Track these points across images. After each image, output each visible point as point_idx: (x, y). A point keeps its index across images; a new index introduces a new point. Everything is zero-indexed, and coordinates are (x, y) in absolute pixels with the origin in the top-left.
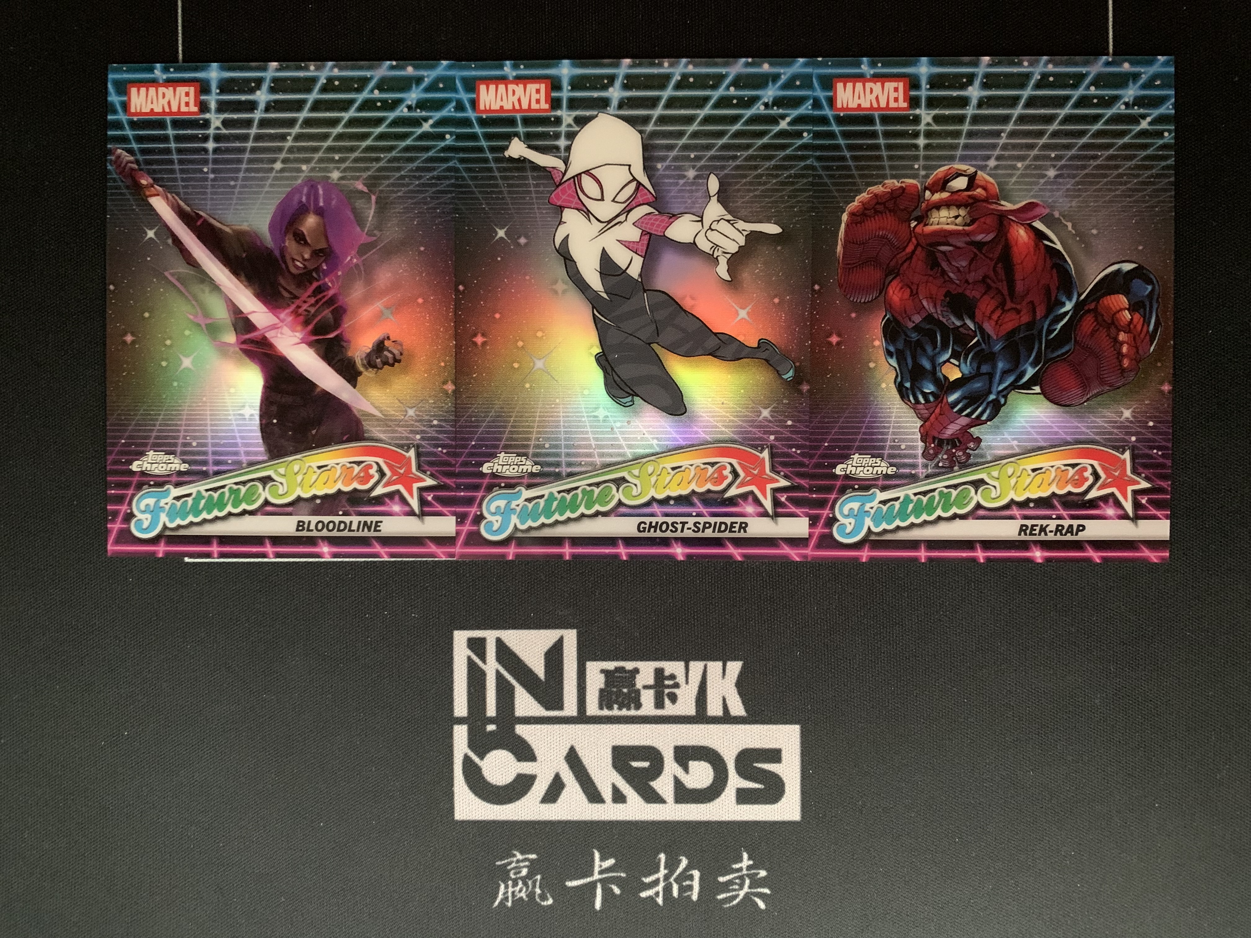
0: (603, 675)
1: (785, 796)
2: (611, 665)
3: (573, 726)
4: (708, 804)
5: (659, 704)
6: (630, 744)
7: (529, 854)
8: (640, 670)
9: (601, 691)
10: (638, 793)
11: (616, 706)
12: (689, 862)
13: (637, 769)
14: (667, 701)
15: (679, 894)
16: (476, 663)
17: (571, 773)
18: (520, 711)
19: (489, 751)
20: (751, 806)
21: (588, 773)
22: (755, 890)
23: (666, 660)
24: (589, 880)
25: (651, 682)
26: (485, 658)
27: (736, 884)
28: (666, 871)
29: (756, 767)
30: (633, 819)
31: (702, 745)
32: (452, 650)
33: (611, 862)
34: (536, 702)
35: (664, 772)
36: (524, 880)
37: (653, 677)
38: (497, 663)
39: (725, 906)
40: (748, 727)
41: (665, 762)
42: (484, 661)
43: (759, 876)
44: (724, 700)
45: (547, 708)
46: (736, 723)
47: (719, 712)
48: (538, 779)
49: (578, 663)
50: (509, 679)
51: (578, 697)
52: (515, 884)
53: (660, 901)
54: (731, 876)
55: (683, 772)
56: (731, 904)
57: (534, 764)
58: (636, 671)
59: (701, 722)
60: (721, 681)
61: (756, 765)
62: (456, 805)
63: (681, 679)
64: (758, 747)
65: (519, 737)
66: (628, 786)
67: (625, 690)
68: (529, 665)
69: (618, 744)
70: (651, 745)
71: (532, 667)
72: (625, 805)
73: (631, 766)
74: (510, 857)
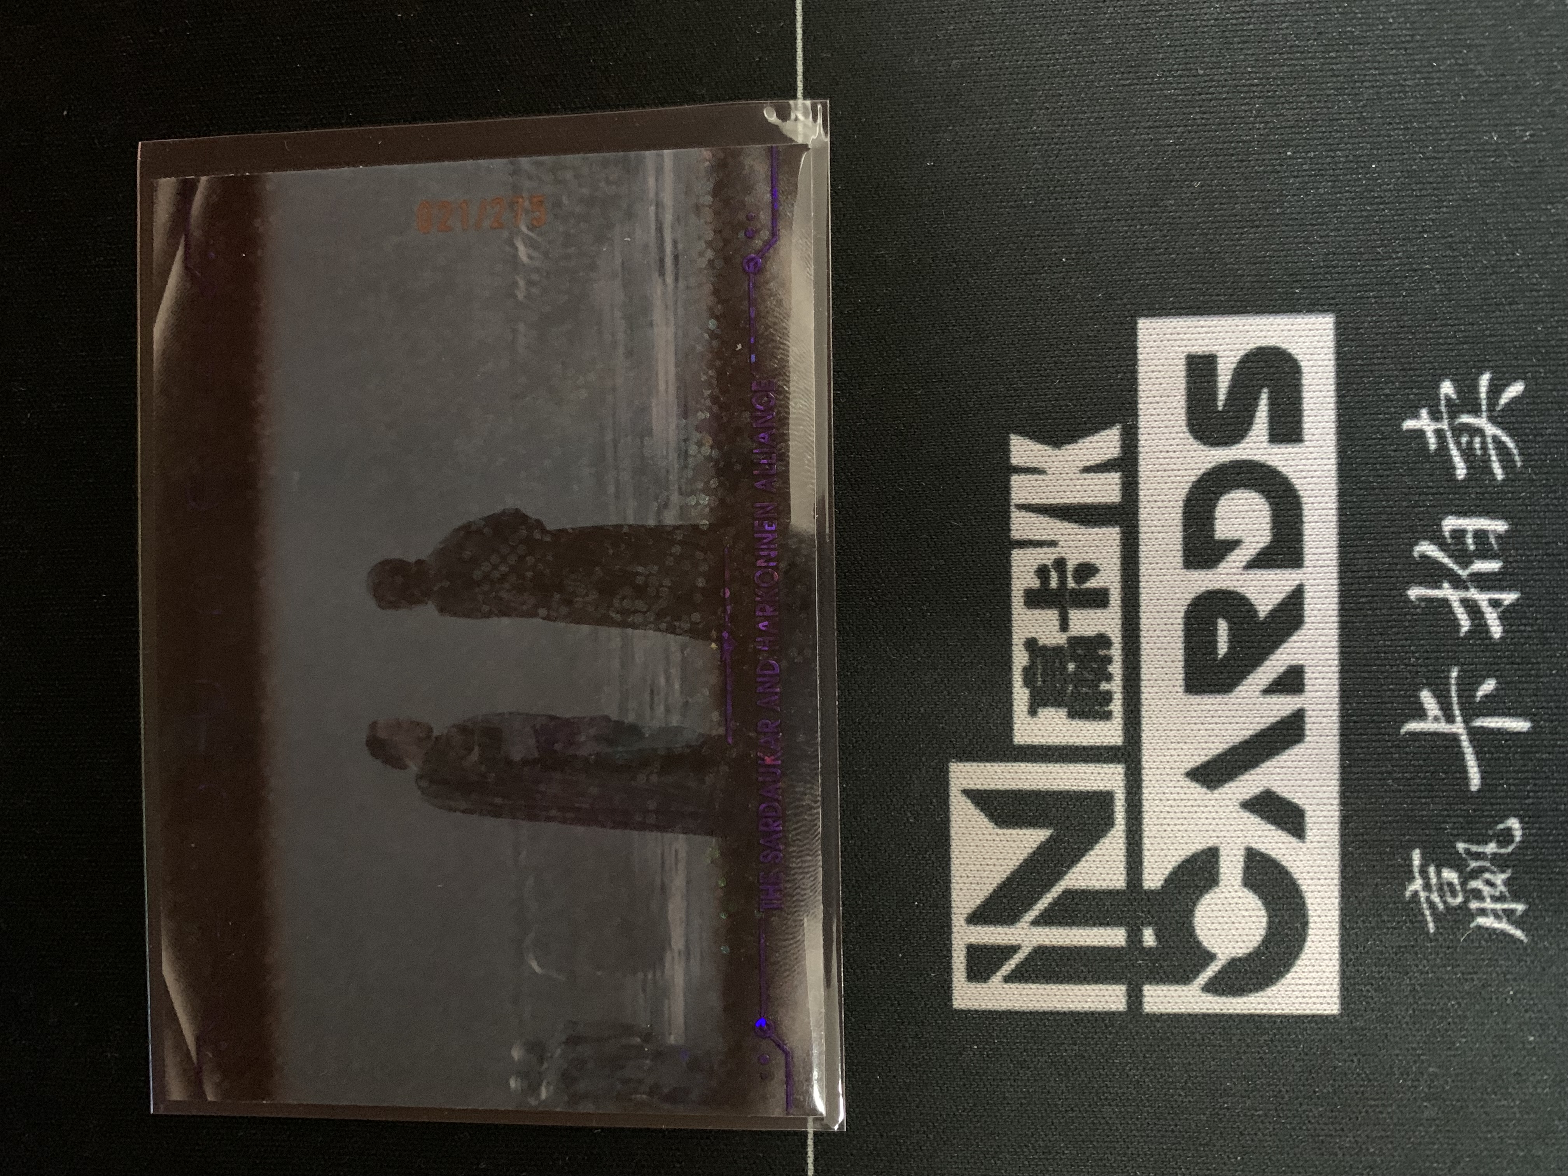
0: (1039, 710)
1: (1284, 346)
2: (1021, 695)
3: (1143, 772)
4: (1304, 500)
5: (1099, 599)
6: (1181, 658)
7: (1410, 865)
8: (1029, 636)
9: (1072, 715)
10: (1283, 642)
11: (1104, 686)
12: (1425, 539)
13: (1230, 642)
14: (1093, 583)
15: (1494, 557)
16: (1017, 966)
17: (1242, 778)
18: (1117, 880)
19: (1199, 944)
20: (1305, 413)
21: (1240, 743)
22: (1484, 402)
23: (1009, 585)
24: (1465, 743)
25: (1051, 616)
26: (1006, 947)
27: (1470, 443)
28: (1446, 585)
29: (1224, 406)
30: (1336, 650)
31: (1180, 510)
32: (990, 1012)
33: (1427, 698)
34: (1097, 847)
35: (1239, 590)
36: (1467, 876)
37: (1042, 612)
38: (1018, 925)
39: (1519, 464)
40: (1143, 422)
41: (1217, 586)
42: (1011, 950)
43: (1454, 396)
44: (1087, 470)
45: (1109, 823)
46: (1136, 447)
47: (1114, 478)
48: (1254, 846)
49: (1015, 760)
50: (1050, 900)
51: (1085, 761)
52: (1477, 895)
53: (1509, 597)
54: (1454, 452)
55: (1236, 551)
56: (1515, 451)
57: (1222, 852)
58: (1031, 645)
59: (1136, 513)
60: (1050, 477)
61: (1220, 404)
62: (1308, 1012)
63: (1046, 556)
64: (1183, 403)
65: (1166, 881)
66: (1267, 663)
67: (1071, 667)
68: (1022, 858)
69: (1181, 682)
70: (1182, 614)
71: (1025, 856)
72: (1307, 669)
73: (1226, 654)
74: (1418, 902)
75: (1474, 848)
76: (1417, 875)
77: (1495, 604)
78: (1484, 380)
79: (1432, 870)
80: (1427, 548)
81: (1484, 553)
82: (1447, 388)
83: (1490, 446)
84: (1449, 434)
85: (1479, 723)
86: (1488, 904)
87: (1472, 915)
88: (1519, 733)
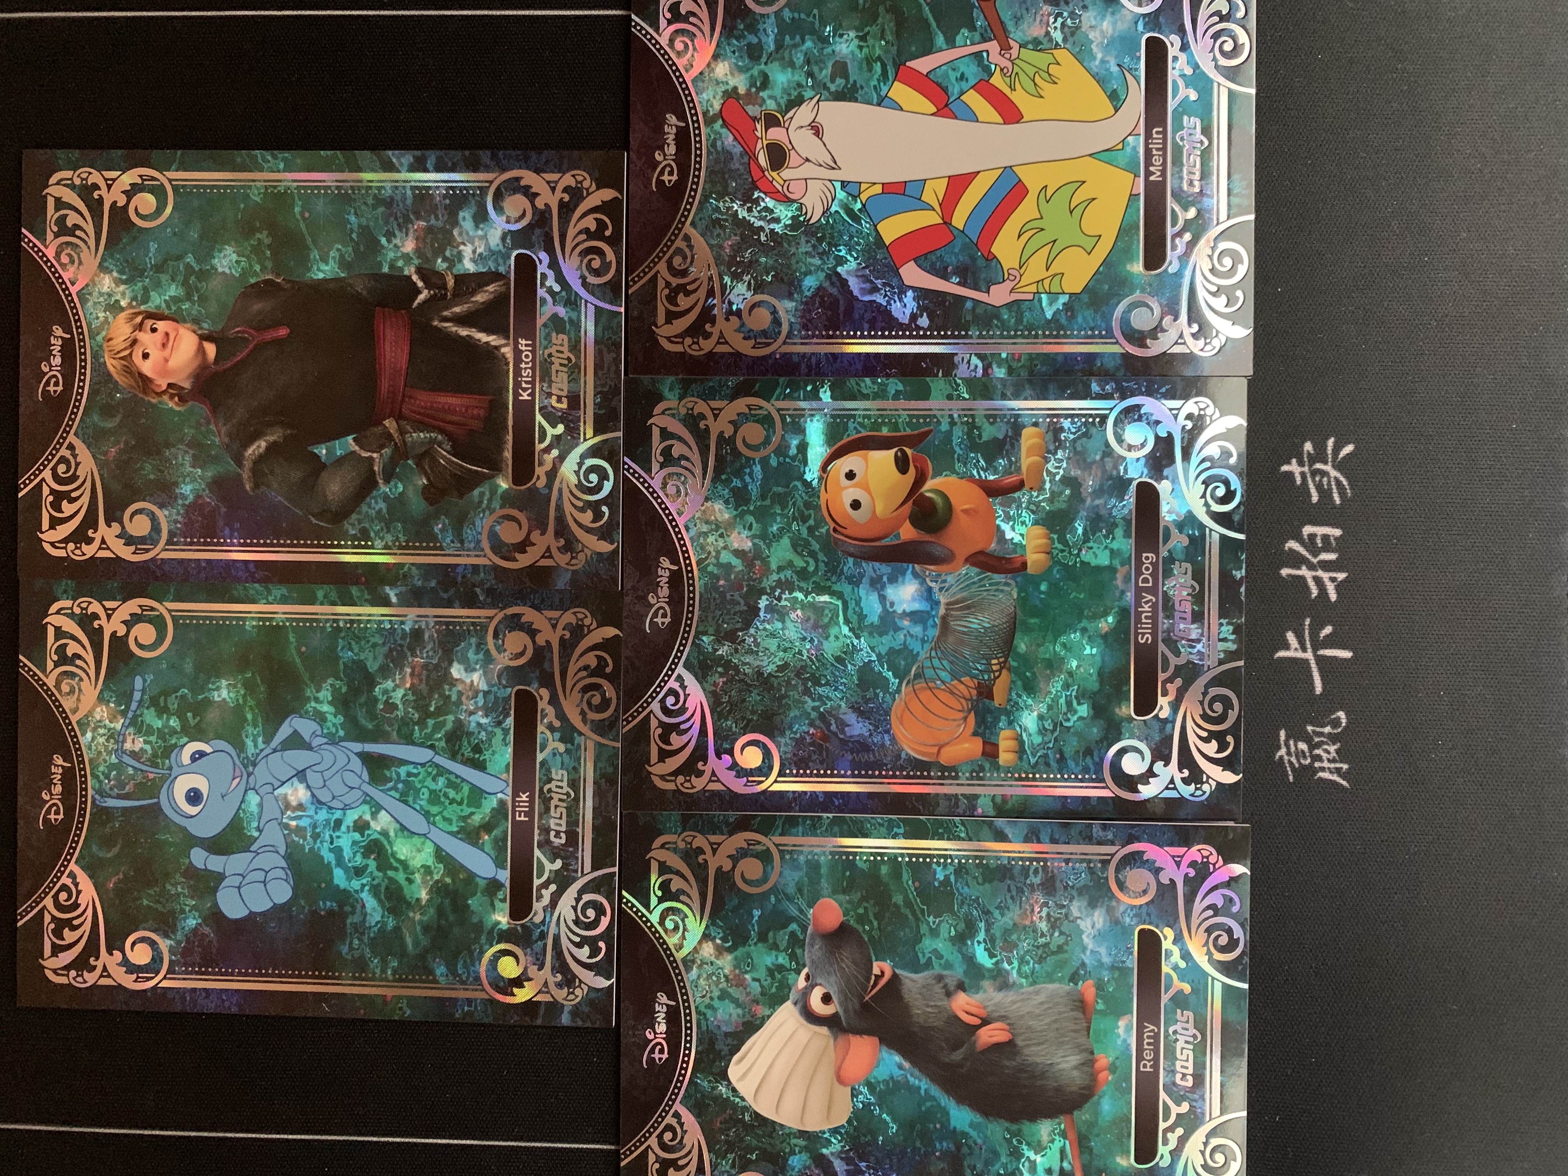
7: (1279, 739)
12: (1293, 539)
15: (1333, 551)
22: (1330, 456)
24: (1313, 665)
27: (1321, 480)
28: (1304, 568)
33: (1291, 637)
36: (1313, 746)
39: (1349, 494)
43: (1312, 452)
52: (1319, 758)
53: (1341, 576)
54: (1311, 486)
56: (1347, 487)
74: (1283, 763)
75: (1318, 729)
76: (1283, 746)
77: (1333, 580)
78: (1331, 442)
79: (1292, 742)
80: (1292, 544)
81: (1327, 548)
82: (1308, 447)
83: (1333, 483)
84: (1308, 475)
85: (1321, 652)
86: (1326, 764)
87: (1316, 771)
88: (1345, 659)
